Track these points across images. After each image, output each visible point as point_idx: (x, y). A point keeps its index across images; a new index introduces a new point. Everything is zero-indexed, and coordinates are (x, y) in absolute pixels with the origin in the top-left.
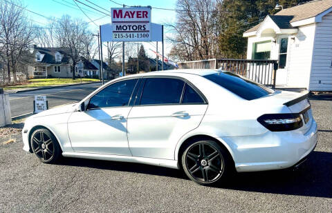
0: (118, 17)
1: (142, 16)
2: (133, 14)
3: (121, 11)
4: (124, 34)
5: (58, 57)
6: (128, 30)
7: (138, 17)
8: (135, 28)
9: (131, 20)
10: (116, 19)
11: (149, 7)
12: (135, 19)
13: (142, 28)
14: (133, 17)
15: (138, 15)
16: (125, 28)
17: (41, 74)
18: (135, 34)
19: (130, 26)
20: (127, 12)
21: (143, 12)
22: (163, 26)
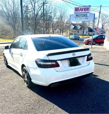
0: (77, 11)
1: (86, 10)
2: (83, 10)
3: (78, 8)
4: (79, 18)
5: (79, 27)
6: (80, 16)
7: (85, 11)
8: (83, 15)
9: (82, 12)
10: (76, 12)
11: (90, 6)
12: (83, 11)
13: (86, 15)
14: (82, 11)
15: (85, 9)
16: (79, 15)
17: (72, 33)
18: (83, 18)
19: (81, 15)
20: (81, 9)
21: (87, 8)
22: (95, 14)
